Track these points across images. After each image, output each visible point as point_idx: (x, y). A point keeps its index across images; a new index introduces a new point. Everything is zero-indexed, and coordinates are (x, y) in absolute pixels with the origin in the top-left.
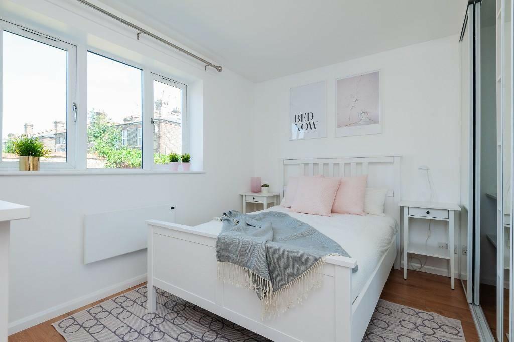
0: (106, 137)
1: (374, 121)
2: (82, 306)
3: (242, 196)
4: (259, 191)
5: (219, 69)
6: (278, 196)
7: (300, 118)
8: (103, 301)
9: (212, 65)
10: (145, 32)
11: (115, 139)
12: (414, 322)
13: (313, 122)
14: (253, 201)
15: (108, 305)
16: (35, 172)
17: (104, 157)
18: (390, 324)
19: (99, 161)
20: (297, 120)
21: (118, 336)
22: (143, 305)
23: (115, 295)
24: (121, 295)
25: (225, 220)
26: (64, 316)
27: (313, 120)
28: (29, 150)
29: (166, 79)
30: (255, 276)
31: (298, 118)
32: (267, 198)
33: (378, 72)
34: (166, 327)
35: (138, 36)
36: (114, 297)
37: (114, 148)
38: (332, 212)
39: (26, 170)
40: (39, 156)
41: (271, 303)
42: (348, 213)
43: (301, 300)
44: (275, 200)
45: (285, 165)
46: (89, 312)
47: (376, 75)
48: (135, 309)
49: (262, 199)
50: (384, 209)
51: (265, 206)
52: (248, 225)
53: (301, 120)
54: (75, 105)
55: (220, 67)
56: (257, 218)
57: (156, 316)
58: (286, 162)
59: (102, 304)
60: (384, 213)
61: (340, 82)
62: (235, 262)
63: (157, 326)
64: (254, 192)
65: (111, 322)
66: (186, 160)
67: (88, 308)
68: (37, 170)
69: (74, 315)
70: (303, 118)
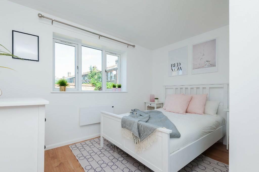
0: (96, 77)
1: (213, 65)
2: (79, 142)
3: (145, 103)
4: (154, 101)
5: (134, 46)
6: (162, 104)
7: (174, 65)
8: (86, 141)
9: (130, 45)
10: (102, 36)
11: (99, 78)
12: (221, 170)
13: (180, 67)
14: (150, 106)
15: (88, 142)
16: (65, 92)
17: (94, 85)
18: (206, 168)
19: (92, 87)
20: (172, 66)
21: (89, 153)
22: (99, 144)
23: (90, 139)
24: (93, 139)
25: (132, 113)
26: (73, 144)
27: (180, 66)
28: (63, 84)
29: (112, 53)
30: (133, 134)
31: (173, 65)
32: (157, 104)
33: (215, 39)
34: (106, 153)
35: (99, 38)
36: (90, 140)
37: (99, 81)
38: (186, 112)
39: (61, 91)
40: (66, 86)
41: (139, 146)
42: (195, 113)
43: (150, 146)
44: (161, 105)
45: (166, 89)
46: (81, 144)
47: (214, 41)
48: (97, 145)
49: (154, 105)
50: (217, 112)
51: (155, 108)
52: (141, 115)
53: (174, 66)
54: (78, 67)
55: (134, 45)
56: (146, 113)
57: (103, 148)
58: (166, 87)
59: (85, 142)
60: (216, 114)
61: (195, 47)
62: (127, 129)
63: (103, 152)
64: (151, 101)
65: (88, 148)
66: (120, 87)
67: (81, 143)
68: (65, 91)
69: (76, 144)
70: (175, 65)
